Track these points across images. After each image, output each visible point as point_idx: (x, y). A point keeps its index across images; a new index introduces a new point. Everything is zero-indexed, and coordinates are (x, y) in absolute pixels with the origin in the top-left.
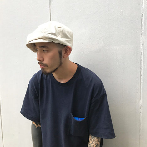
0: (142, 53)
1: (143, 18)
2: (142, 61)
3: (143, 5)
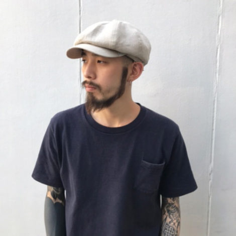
0: (216, 98)
1: (219, 50)
2: (215, 110)
3: (219, 33)
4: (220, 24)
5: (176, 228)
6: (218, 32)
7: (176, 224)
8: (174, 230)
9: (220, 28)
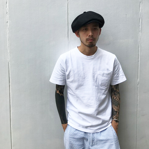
4: (141, 7)
5: (118, 101)
6: (140, 11)
7: (118, 99)
8: (117, 102)
9: (141, 8)
